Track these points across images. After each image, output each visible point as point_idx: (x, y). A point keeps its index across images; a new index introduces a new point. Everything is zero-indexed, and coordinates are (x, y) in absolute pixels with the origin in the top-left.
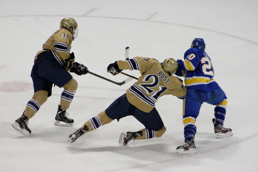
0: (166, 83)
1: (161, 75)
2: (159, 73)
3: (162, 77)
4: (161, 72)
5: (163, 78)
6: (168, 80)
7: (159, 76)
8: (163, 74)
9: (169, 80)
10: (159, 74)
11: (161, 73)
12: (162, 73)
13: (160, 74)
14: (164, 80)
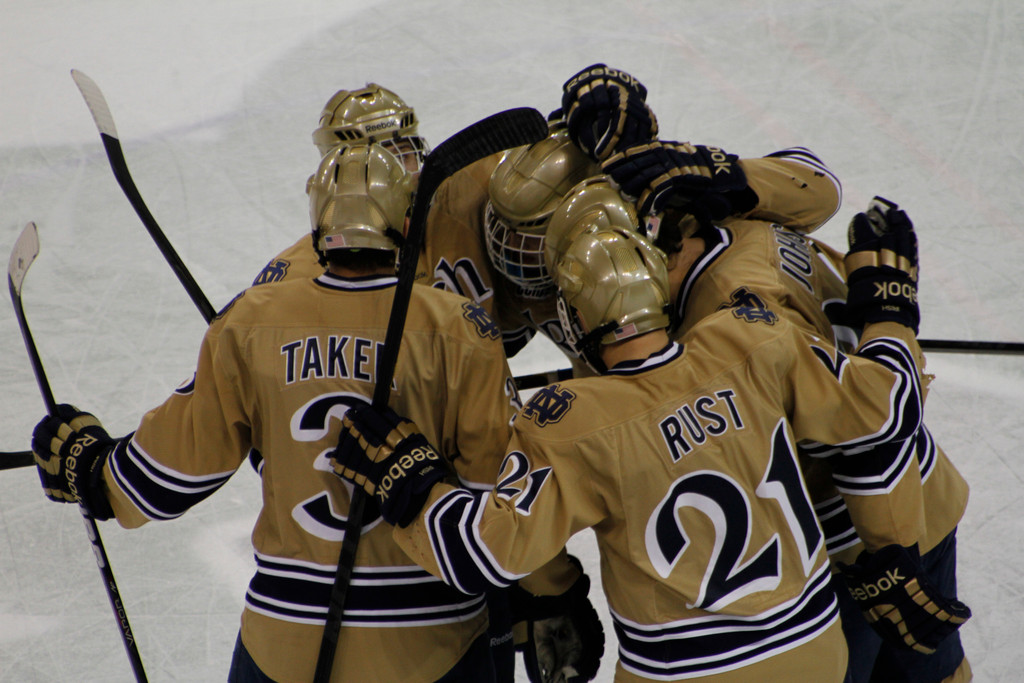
0: (739, 424)
1: (685, 434)
2: (671, 440)
3: (699, 435)
4: (664, 426)
5: (705, 429)
6: (724, 398)
7: (686, 448)
9: (727, 395)
10: (676, 443)
11: (671, 428)
13: (678, 436)
14: (717, 425)
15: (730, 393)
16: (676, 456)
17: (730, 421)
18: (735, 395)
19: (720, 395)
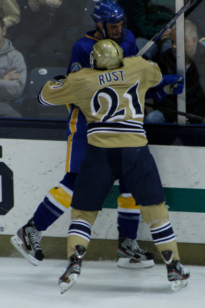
0: (123, 80)
1: (105, 79)
2: (100, 80)
3: (109, 80)
5: (112, 79)
6: (120, 73)
7: (104, 83)
8: (106, 74)
10: (102, 81)
11: (101, 78)
12: (102, 76)
13: (102, 79)
14: (116, 79)
15: (123, 72)
16: (101, 84)
17: (120, 79)
18: (124, 73)
19: (119, 72)
